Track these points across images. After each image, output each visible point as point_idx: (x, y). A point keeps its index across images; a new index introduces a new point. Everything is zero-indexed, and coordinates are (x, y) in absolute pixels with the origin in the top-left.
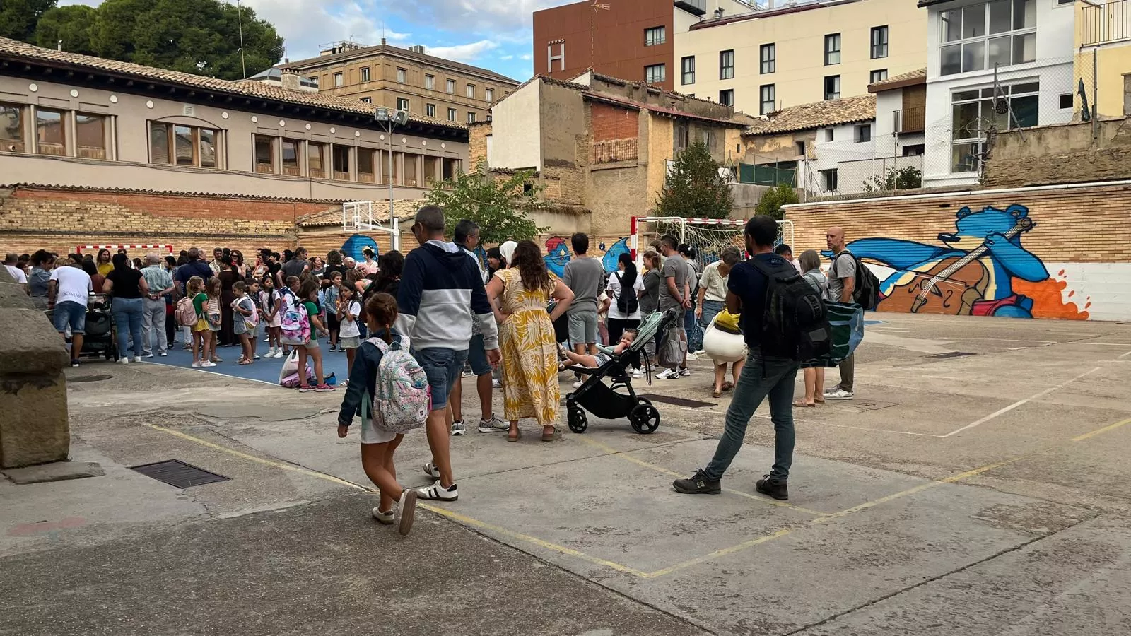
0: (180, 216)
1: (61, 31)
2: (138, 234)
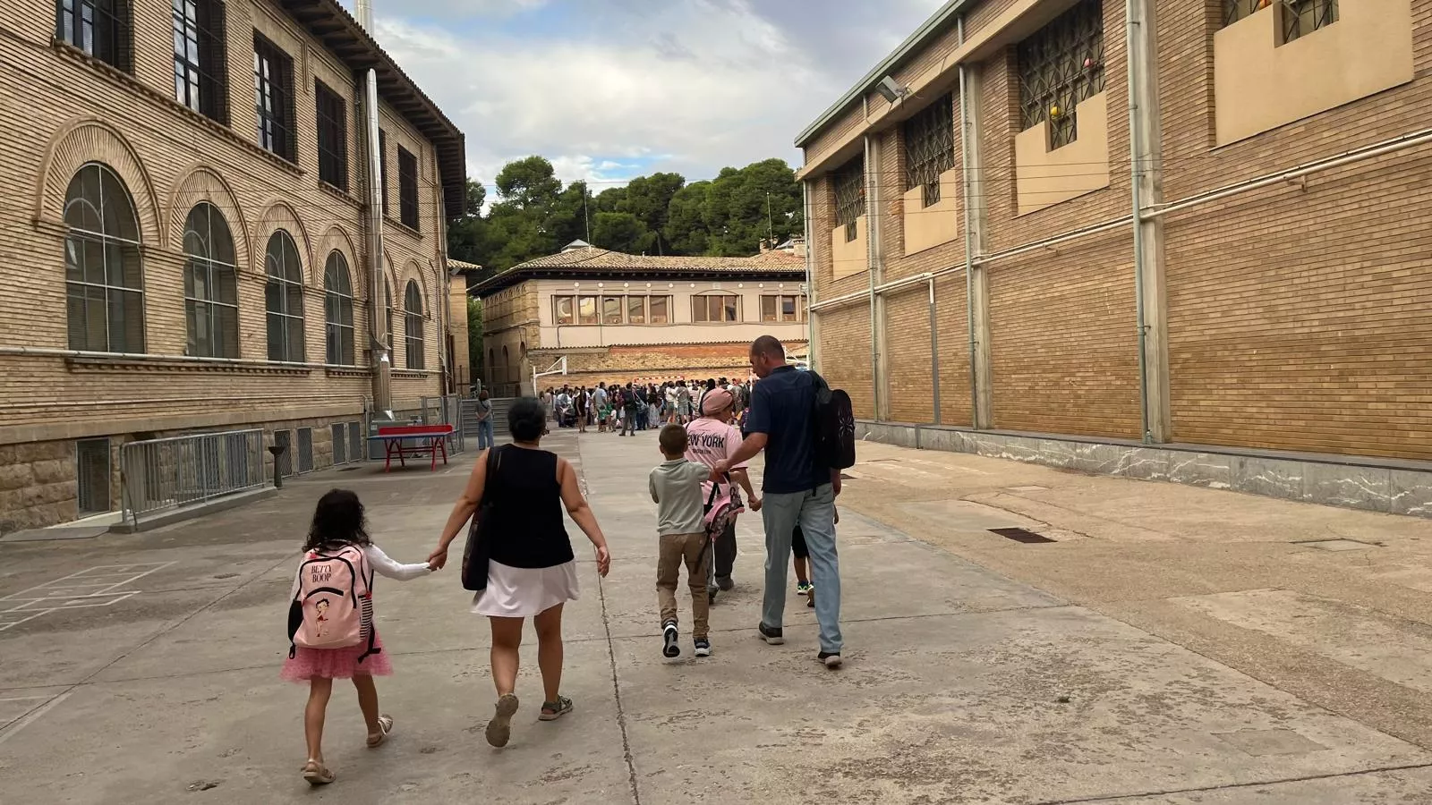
0: (699, 357)
1: (685, 207)
2: (673, 369)
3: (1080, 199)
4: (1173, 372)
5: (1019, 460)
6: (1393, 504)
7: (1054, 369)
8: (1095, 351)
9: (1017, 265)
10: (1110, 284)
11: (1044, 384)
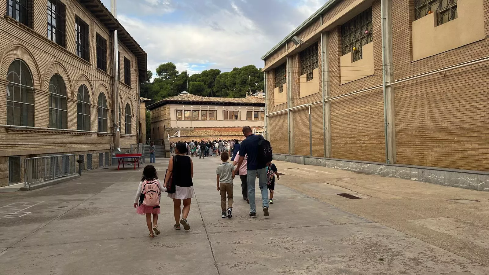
0: (225, 132)
1: (221, 81)
2: (217, 136)
3: (364, 79)
4: (397, 139)
5: (341, 169)
6: (479, 187)
7: (354, 138)
8: (369, 131)
9: (340, 101)
10: (374, 108)
11: (350, 143)
